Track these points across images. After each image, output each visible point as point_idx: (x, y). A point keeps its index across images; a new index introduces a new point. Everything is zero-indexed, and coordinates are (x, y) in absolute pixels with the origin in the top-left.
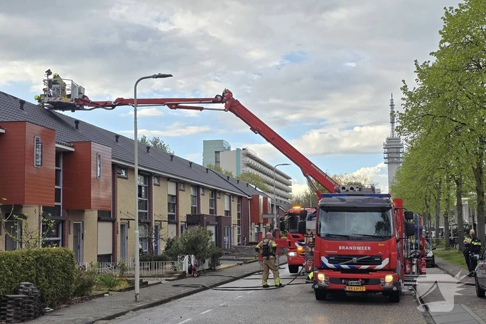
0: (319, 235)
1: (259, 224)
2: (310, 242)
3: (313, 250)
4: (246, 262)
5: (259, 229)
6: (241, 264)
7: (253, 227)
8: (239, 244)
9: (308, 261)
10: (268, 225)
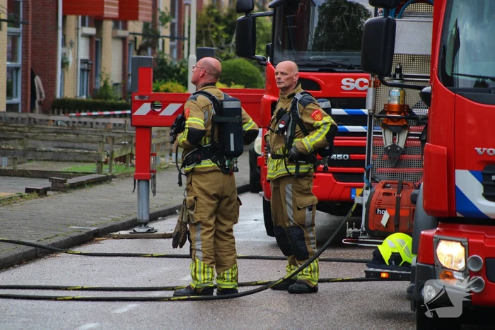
0: (449, 81)
1: (98, 22)
2: (388, 108)
3: (401, 141)
4: (61, 184)
5: (95, 44)
6: (42, 193)
7: (71, 35)
8: (11, 107)
9: (378, 189)
10: (136, 27)
